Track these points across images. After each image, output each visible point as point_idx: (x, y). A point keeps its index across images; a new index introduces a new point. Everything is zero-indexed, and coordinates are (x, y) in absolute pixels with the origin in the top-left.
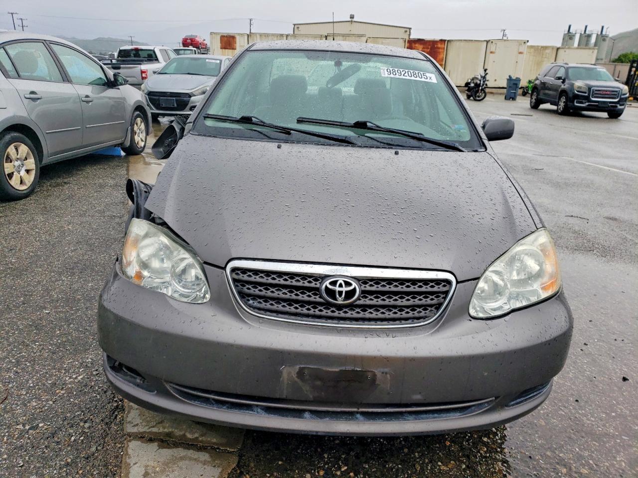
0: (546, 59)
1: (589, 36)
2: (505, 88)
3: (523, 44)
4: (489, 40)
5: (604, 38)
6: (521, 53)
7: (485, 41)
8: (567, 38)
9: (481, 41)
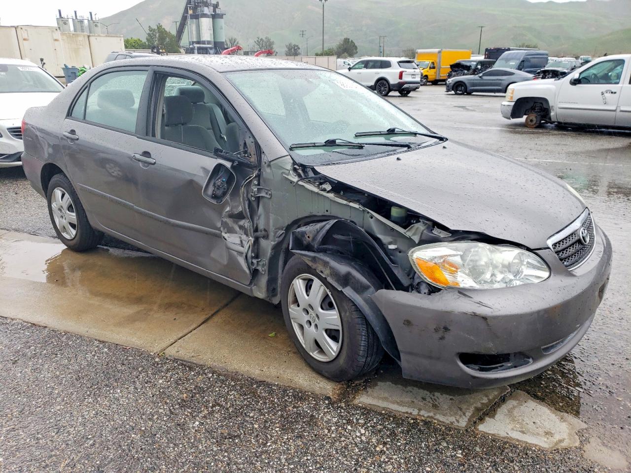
0: (81, 47)
1: (81, 22)
2: (64, 77)
3: (55, 31)
4: (17, 26)
5: (96, 23)
6: (56, 40)
7: (12, 27)
8: (61, 23)
9: (9, 27)
